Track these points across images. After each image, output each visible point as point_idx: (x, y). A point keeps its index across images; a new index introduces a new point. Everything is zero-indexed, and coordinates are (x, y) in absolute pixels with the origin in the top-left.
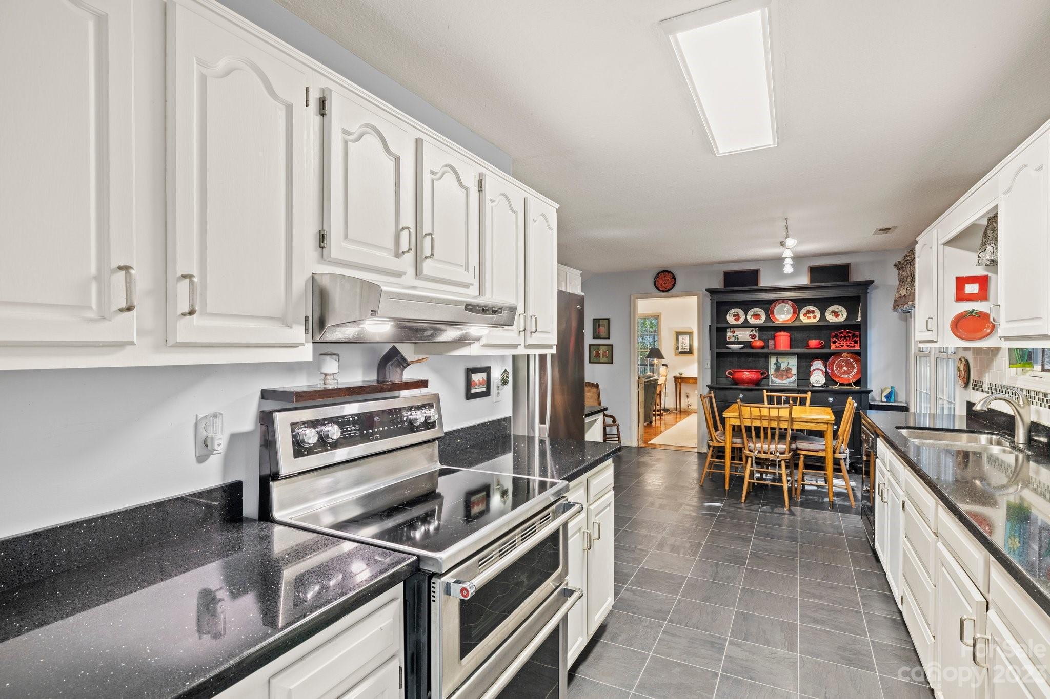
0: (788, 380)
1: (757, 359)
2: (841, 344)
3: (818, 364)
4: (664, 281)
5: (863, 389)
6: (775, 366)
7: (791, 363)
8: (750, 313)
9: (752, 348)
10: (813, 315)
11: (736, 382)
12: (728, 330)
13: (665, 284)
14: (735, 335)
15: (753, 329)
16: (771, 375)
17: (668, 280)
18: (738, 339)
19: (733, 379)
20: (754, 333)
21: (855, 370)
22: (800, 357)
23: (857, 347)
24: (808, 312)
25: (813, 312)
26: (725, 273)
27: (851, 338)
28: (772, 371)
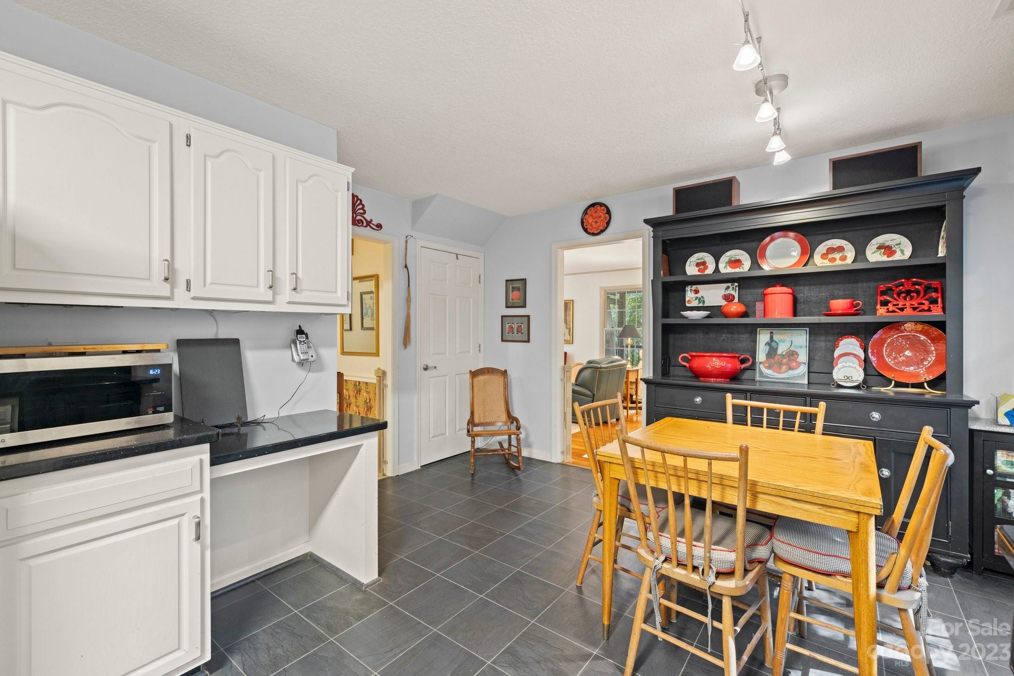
0: (791, 373)
1: (736, 336)
2: (900, 306)
3: (850, 345)
4: (594, 219)
5: (952, 397)
6: (768, 347)
7: (799, 341)
8: (724, 259)
9: (726, 315)
10: (841, 254)
11: (697, 374)
12: (688, 288)
13: (596, 222)
14: (699, 295)
15: (729, 284)
16: (760, 363)
17: (600, 217)
18: (704, 302)
19: (691, 369)
20: (731, 291)
21: (932, 358)
22: (814, 330)
23: (936, 313)
24: (831, 250)
25: (841, 249)
26: (676, 190)
27: (922, 294)
28: (761, 356)
